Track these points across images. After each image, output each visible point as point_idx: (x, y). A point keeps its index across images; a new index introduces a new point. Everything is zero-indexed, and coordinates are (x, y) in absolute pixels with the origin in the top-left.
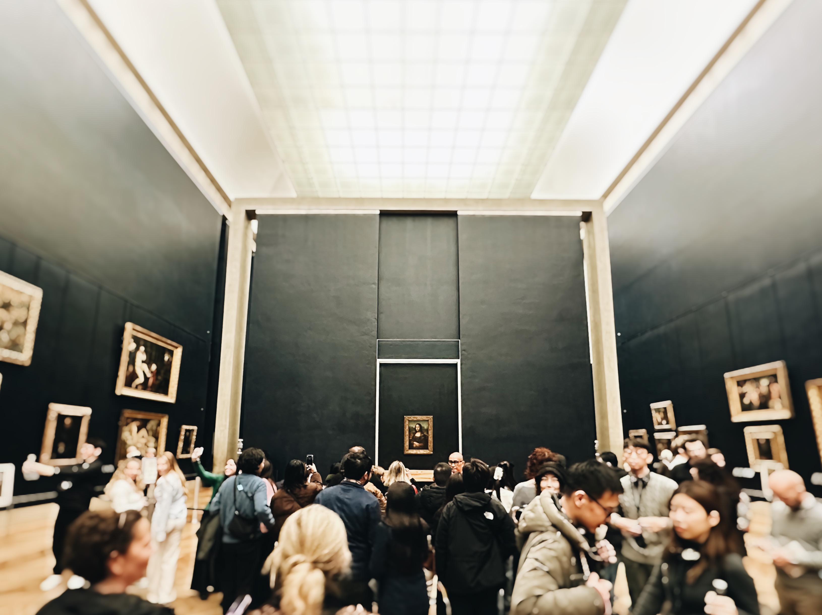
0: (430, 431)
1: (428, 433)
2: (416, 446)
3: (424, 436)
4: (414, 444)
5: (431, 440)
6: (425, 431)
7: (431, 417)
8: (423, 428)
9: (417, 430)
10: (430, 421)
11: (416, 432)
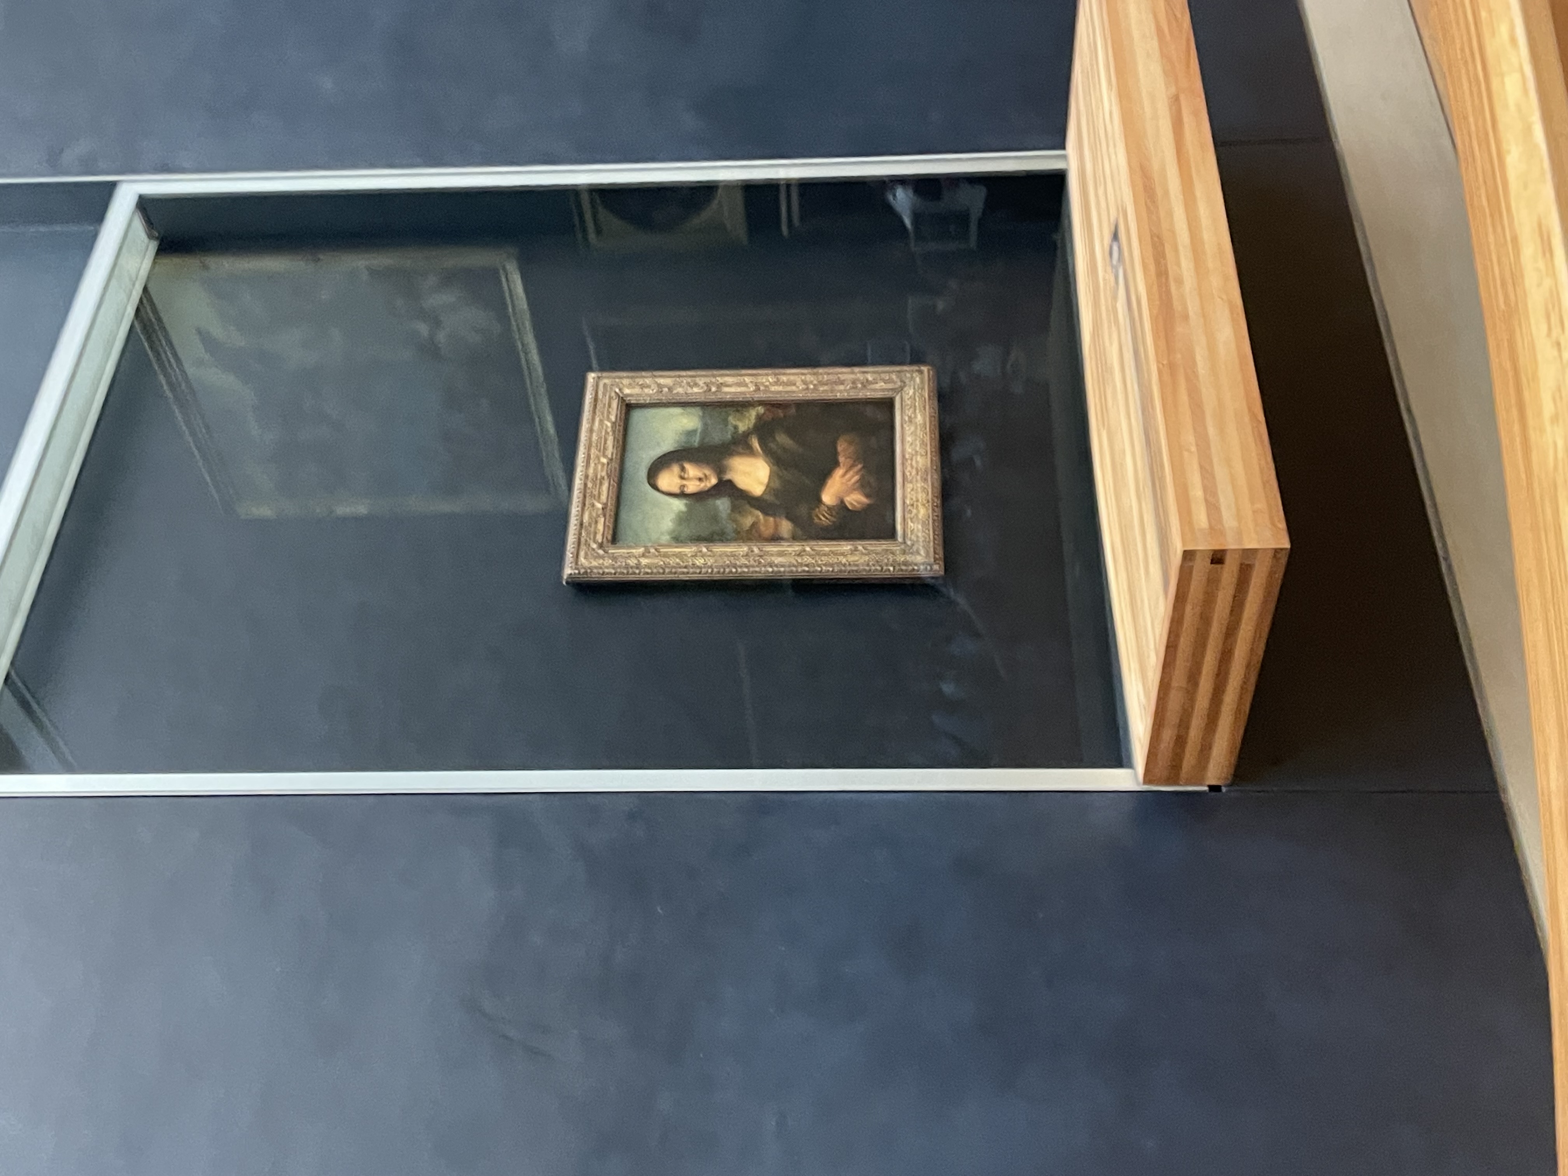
0: (720, 386)
1: (740, 406)
2: (863, 486)
3: (764, 430)
4: (842, 505)
5: (809, 378)
6: (725, 422)
7: (599, 378)
8: (696, 441)
9: (714, 481)
10: (627, 391)
11: (726, 487)
